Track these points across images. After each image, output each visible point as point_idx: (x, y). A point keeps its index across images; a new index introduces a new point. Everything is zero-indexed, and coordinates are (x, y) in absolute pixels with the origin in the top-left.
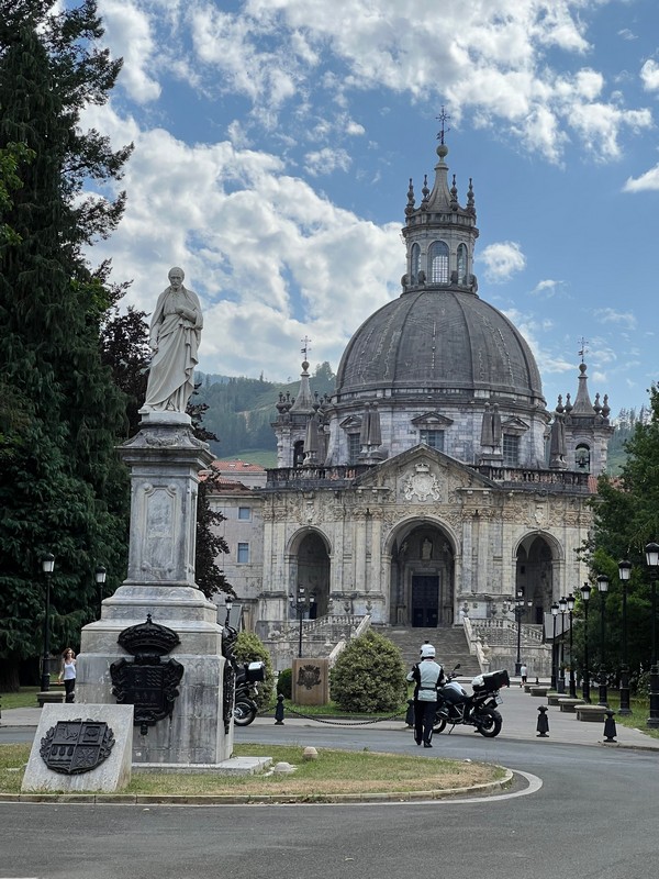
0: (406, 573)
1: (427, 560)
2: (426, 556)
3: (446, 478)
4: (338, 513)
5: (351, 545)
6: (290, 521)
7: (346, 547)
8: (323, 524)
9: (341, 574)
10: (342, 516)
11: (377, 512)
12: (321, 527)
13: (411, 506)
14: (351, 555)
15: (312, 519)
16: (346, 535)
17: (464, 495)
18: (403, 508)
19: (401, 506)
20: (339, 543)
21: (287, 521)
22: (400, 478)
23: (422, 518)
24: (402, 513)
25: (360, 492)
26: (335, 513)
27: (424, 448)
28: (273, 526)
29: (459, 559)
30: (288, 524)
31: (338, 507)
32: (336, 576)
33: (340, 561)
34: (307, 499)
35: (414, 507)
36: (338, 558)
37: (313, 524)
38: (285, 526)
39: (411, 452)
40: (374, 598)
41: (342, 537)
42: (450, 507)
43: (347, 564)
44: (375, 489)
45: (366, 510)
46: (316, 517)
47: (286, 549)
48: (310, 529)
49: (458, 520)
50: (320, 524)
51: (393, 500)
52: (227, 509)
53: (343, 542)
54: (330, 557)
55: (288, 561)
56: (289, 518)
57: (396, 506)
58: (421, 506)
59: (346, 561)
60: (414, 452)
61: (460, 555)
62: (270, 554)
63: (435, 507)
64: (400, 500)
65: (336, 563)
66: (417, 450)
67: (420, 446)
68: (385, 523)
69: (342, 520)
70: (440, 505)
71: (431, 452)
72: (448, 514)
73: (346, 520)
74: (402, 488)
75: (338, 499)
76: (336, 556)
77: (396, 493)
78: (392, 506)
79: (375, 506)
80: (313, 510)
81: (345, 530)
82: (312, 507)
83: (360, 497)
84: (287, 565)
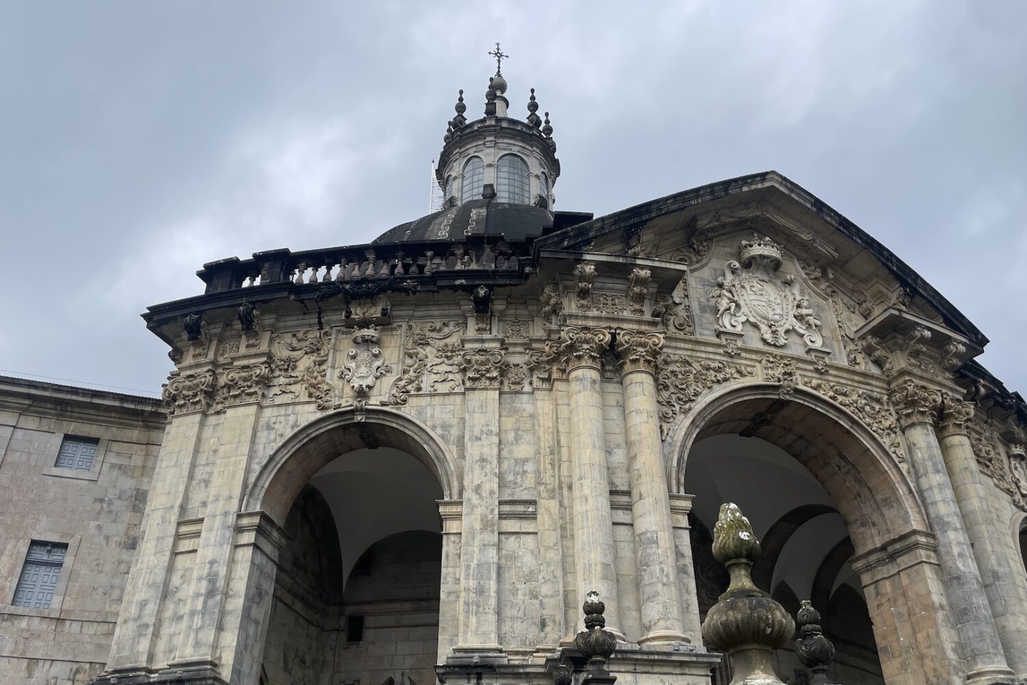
3: (826, 300)
4: (482, 364)
5: (530, 467)
6: (278, 400)
7: (510, 478)
8: (413, 401)
9: (494, 576)
10: (495, 374)
11: (643, 345)
12: (407, 411)
13: (743, 354)
14: (534, 503)
15: (370, 387)
16: (511, 436)
17: (896, 344)
18: (718, 357)
19: (710, 349)
20: (483, 460)
21: (266, 402)
22: (696, 274)
23: (788, 393)
24: (719, 370)
25: (590, 269)
26: (469, 362)
27: (777, 186)
28: (202, 424)
29: (927, 547)
30: (268, 413)
31: (477, 346)
32: (472, 583)
33: (486, 525)
34: (364, 324)
35: (754, 357)
36: (478, 511)
37: (374, 402)
38: (258, 417)
39: (745, 189)
40: (682, 664)
41: (495, 440)
42: (856, 378)
43: (512, 539)
44: (643, 267)
45: (608, 337)
46: (389, 380)
47: (248, 491)
48: (359, 418)
49: (887, 424)
50: (405, 401)
51: (680, 328)
52: (19, 434)
53: (500, 459)
54: (441, 509)
55: (249, 537)
56: (276, 390)
57: (697, 348)
58: (775, 357)
59: (510, 525)
60: (751, 191)
61: (927, 535)
62: (174, 518)
63: (817, 370)
64: (706, 332)
65: (472, 534)
66: (760, 186)
67: (768, 177)
68: (665, 394)
69: (496, 384)
70: (832, 367)
71: (797, 203)
72: (855, 397)
73: (506, 389)
74: (703, 300)
75: (478, 320)
76: (473, 507)
77: (688, 308)
78: (682, 345)
79: (635, 327)
80: (378, 363)
81: (503, 419)
82: (376, 350)
83: (584, 294)
84: (246, 555)
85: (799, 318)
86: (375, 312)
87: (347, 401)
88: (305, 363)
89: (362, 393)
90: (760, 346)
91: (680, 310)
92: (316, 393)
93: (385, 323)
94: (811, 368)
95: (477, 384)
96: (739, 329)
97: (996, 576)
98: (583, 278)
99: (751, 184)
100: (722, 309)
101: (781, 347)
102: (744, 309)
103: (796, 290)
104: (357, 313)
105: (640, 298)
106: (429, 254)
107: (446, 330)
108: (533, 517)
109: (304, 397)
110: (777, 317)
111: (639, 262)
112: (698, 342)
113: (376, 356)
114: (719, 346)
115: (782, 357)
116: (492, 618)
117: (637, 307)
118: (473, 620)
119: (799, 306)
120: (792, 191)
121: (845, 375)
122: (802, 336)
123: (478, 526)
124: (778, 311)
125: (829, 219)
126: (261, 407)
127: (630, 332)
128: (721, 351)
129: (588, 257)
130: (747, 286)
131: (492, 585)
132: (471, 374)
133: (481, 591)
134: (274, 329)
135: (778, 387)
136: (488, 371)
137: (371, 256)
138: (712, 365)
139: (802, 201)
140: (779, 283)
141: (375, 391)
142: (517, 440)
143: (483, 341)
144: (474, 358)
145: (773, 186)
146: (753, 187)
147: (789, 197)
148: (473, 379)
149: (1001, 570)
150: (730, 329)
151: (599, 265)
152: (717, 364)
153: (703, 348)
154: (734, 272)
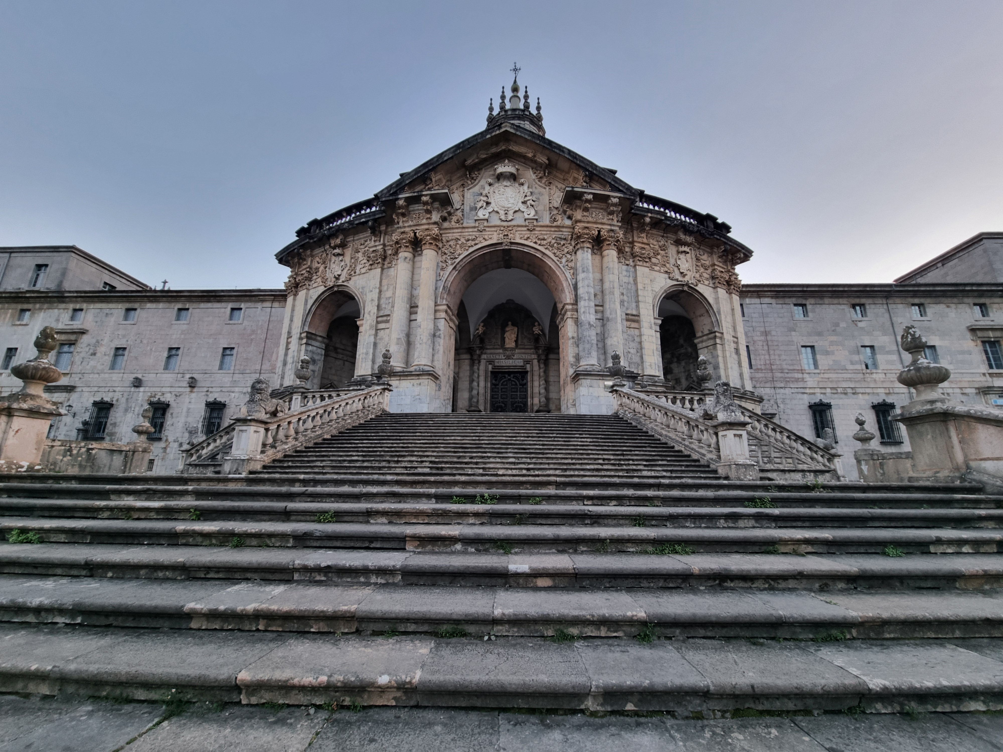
0: (482, 367)
1: (512, 349)
2: (510, 342)
3: (545, 188)
4: (374, 257)
5: (390, 301)
6: (314, 286)
7: (383, 306)
8: (353, 279)
9: (372, 347)
10: (380, 260)
11: (429, 235)
12: (351, 284)
13: (487, 229)
14: (389, 315)
15: (339, 275)
16: (384, 288)
17: (577, 206)
18: (474, 233)
19: (470, 230)
20: (372, 300)
21: (311, 287)
22: (471, 191)
23: (506, 245)
24: (473, 240)
25: (401, 202)
26: (369, 257)
27: (509, 129)
28: (294, 300)
29: (572, 310)
30: (311, 291)
31: (374, 249)
32: (365, 351)
33: (371, 327)
34: (334, 248)
35: (493, 229)
36: (369, 322)
37: (340, 282)
38: (307, 294)
39: (488, 136)
40: (418, 375)
41: (377, 290)
42: (553, 229)
43: (382, 331)
44: (426, 195)
45: (412, 235)
46: (345, 271)
47: (304, 324)
48: (336, 289)
49: (566, 250)
50: (350, 279)
51: (458, 222)
52: (273, 309)
53: (379, 298)
54: (358, 323)
55: (304, 341)
56: (313, 282)
57: (464, 230)
58: (504, 227)
59: (381, 326)
60: (492, 137)
61: (572, 304)
62: (286, 336)
63: (528, 229)
64: (470, 221)
65: (366, 331)
66: (498, 132)
67: (503, 125)
68: (444, 257)
69: (380, 265)
70: (537, 226)
71: (521, 137)
72: (549, 240)
73: (385, 266)
74: (472, 204)
75: (375, 236)
76: (367, 320)
77: (463, 211)
78: (456, 231)
79: (426, 227)
80: (343, 263)
81: (383, 281)
82: (341, 258)
83: (403, 215)
84: (303, 347)
85: (524, 203)
86: (338, 241)
87: (330, 284)
88: (322, 268)
89: (337, 278)
90: (498, 223)
91: (459, 213)
92: (324, 281)
93: (343, 245)
94: (525, 229)
95: (373, 267)
96: (486, 217)
97: (608, 319)
98: (400, 208)
99: (492, 133)
100: (478, 207)
101: (510, 221)
102: (493, 204)
103: (525, 187)
104: (333, 243)
105: (428, 212)
106: (364, 207)
107: (366, 243)
108: (387, 321)
109: (321, 284)
110: (510, 205)
111: (424, 193)
112: (464, 228)
113: (341, 261)
114: (475, 227)
115: (508, 227)
116: (370, 363)
117: (429, 216)
118: (364, 365)
119: (526, 196)
120: (517, 130)
121: (546, 229)
122: (523, 212)
123: (368, 328)
124: (512, 201)
125: (538, 142)
126: (308, 289)
127: (423, 231)
128: (476, 230)
129: (400, 196)
130: (496, 191)
131: (371, 351)
132: (371, 262)
133: (367, 354)
134: (312, 256)
135: (501, 243)
136: (377, 260)
137: (345, 214)
138: (470, 237)
139: (523, 135)
140: (517, 185)
141: (341, 277)
142: (387, 289)
143: (376, 246)
144: (372, 255)
145: (506, 130)
146: (494, 134)
147: (515, 134)
148: (371, 265)
149: (610, 317)
150: (482, 217)
151: (407, 199)
152: (474, 237)
153: (466, 230)
154: (490, 185)
